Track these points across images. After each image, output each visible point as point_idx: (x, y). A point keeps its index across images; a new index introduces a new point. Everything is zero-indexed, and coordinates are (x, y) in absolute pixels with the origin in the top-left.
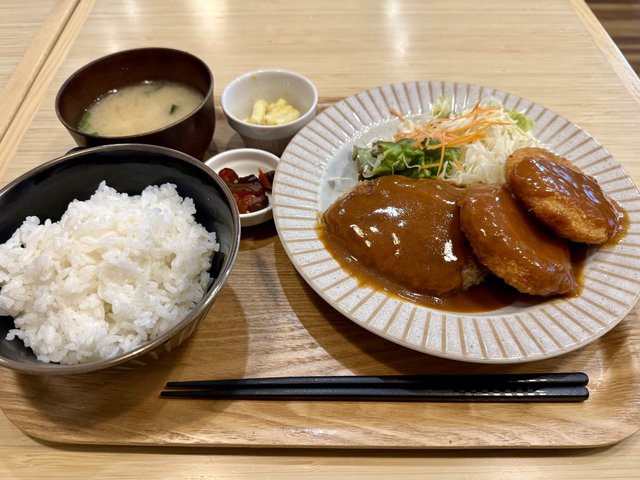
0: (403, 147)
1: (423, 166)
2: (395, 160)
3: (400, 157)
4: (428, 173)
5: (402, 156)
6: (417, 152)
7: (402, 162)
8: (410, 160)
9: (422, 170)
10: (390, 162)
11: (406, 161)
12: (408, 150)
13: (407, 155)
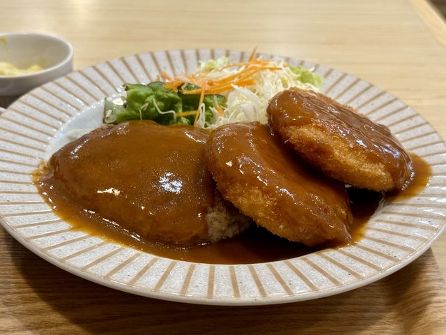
0: (154, 90)
1: (179, 113)
2: (143, 103)
3: (149, 99)
4: (185, 121)
5: (152, 99)
6: (171, 95)
7: (151, 105)
8: (162, 104)
9: (179, 119)
10: (137, 104)
11: (157, 105)
12: (160, 93)
13: (159, 98)
